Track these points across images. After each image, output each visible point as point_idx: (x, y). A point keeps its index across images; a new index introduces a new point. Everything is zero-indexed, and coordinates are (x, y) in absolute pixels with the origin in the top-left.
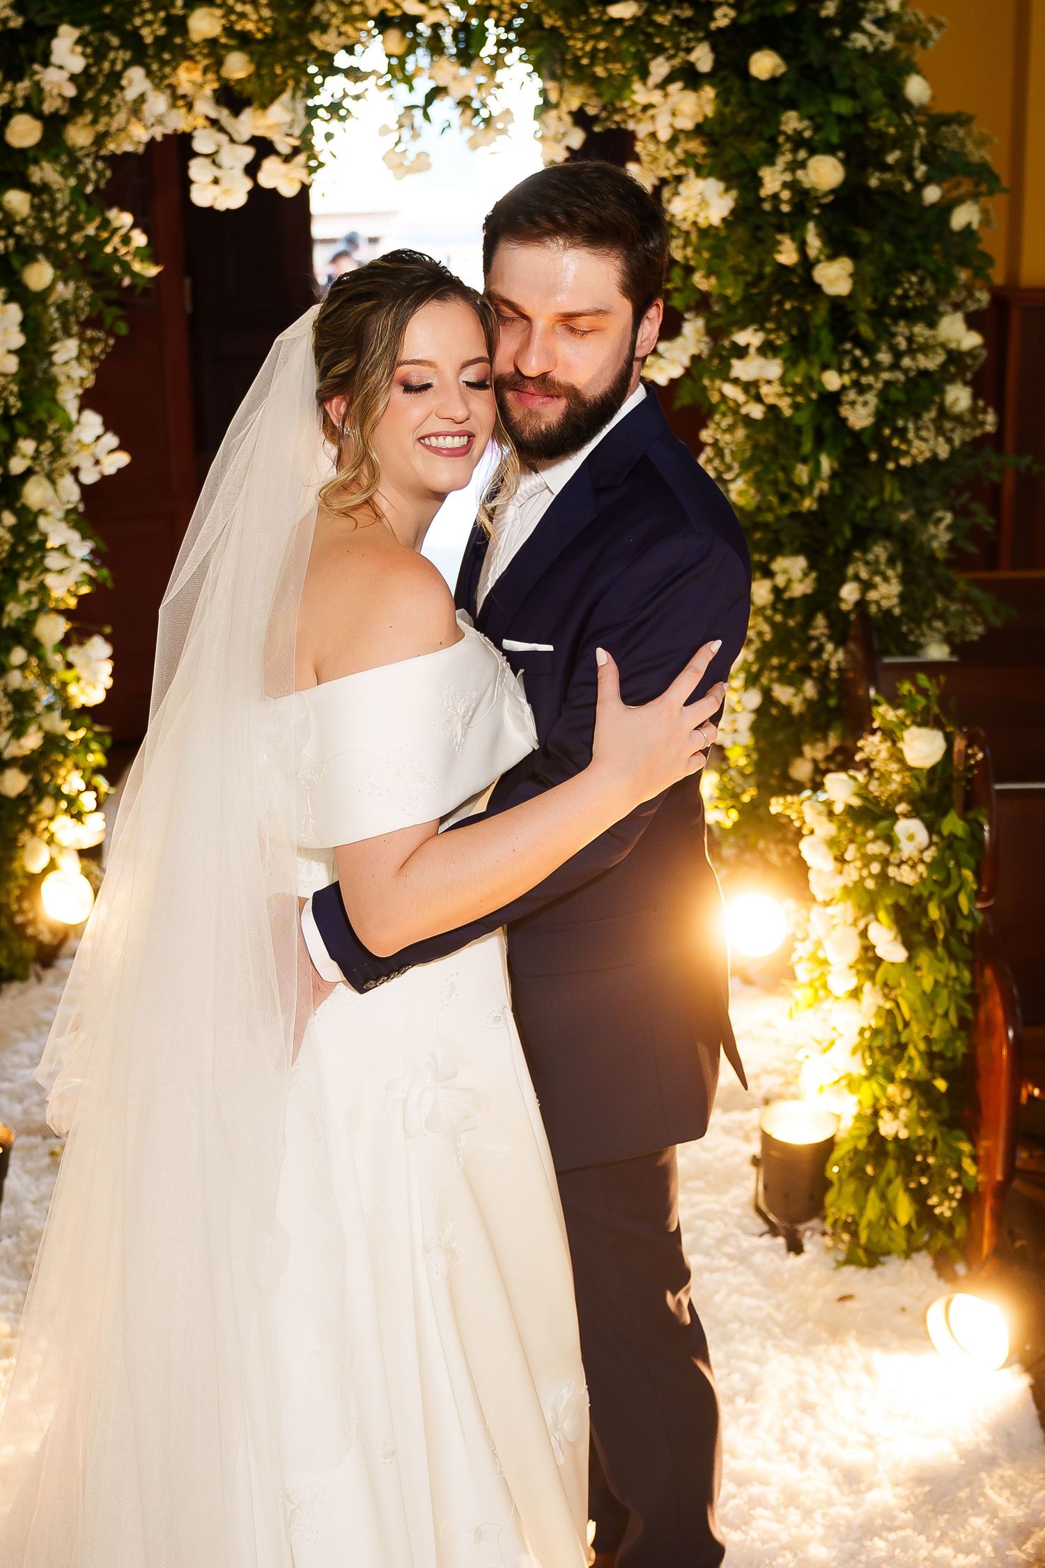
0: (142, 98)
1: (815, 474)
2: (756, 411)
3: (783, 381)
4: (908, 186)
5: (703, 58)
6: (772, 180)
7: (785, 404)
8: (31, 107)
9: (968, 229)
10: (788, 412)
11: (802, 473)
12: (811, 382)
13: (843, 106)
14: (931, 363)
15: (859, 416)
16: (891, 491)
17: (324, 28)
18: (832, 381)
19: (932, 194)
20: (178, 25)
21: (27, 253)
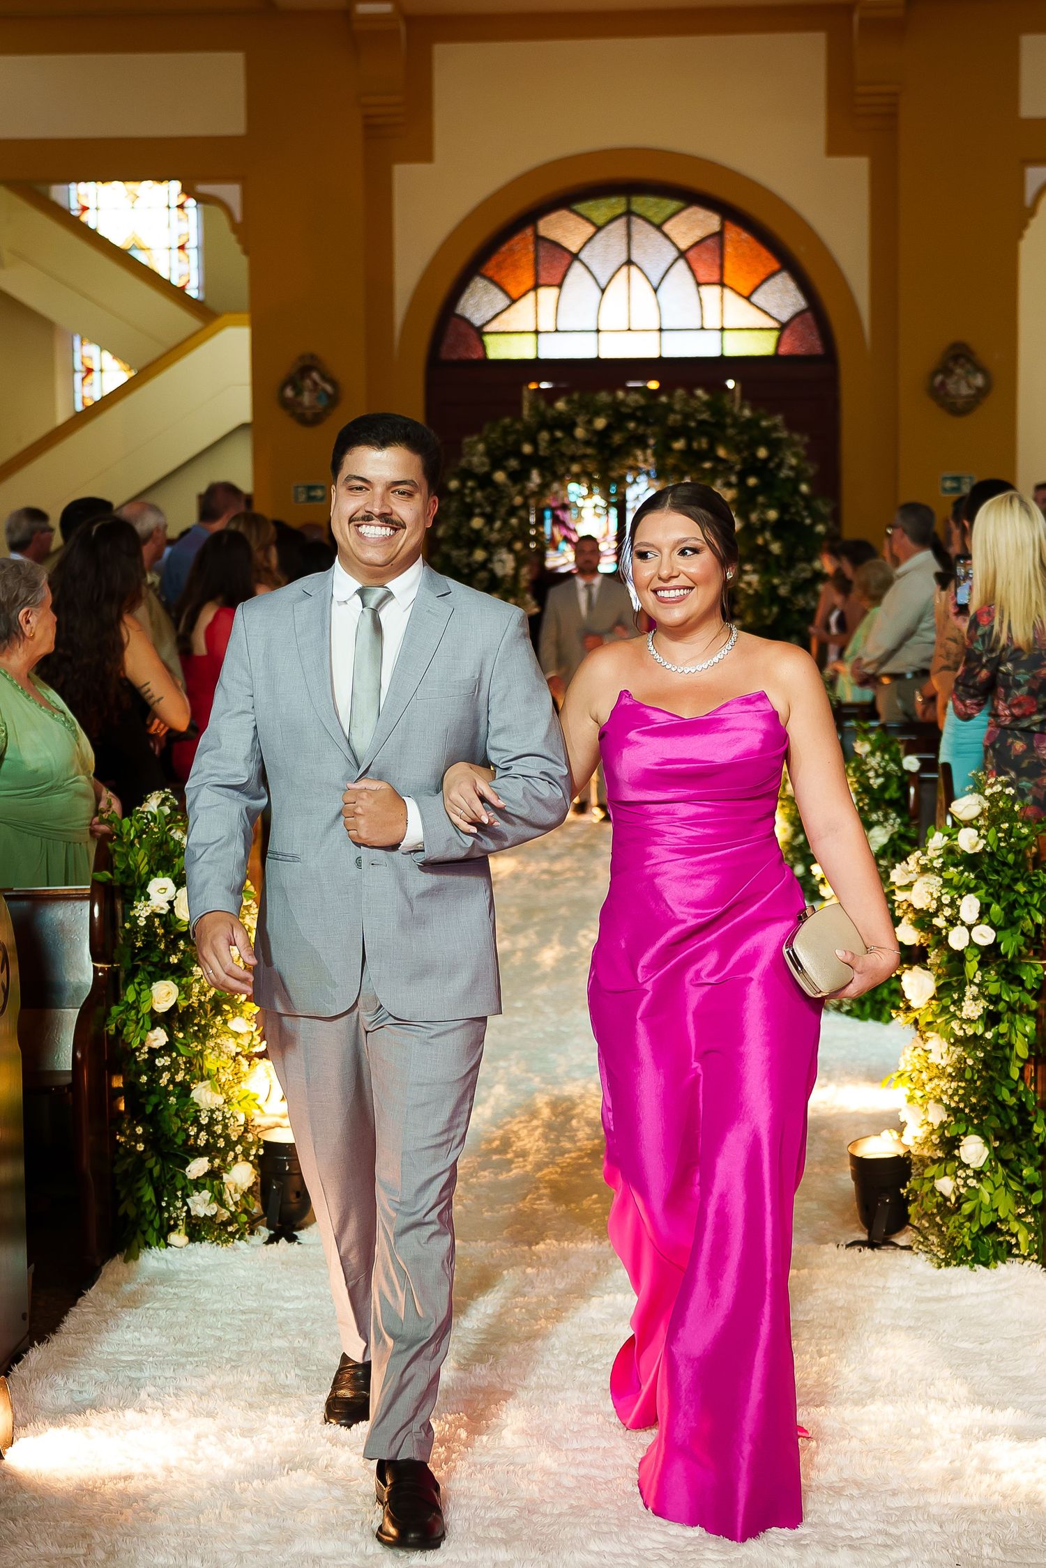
0: (556, 493)
1: (770, 610)
2: (751, 592)
3: (760, 582)
4: (798, 519)
5: (733, 479)
6: (754, 517)
7: (759, 588)
8: (521, 493)
9: (819, 534)
10: (761, 592)
11: (765, 611)
12: (769, 582)
13: (777, 494)
14: (807, 575)
15: (783, 591)
16: (796, 617)
17: (612, 469)
18: (776, 581)
19: (808, 521)
20: (568, 471)
21: (516, 538)
